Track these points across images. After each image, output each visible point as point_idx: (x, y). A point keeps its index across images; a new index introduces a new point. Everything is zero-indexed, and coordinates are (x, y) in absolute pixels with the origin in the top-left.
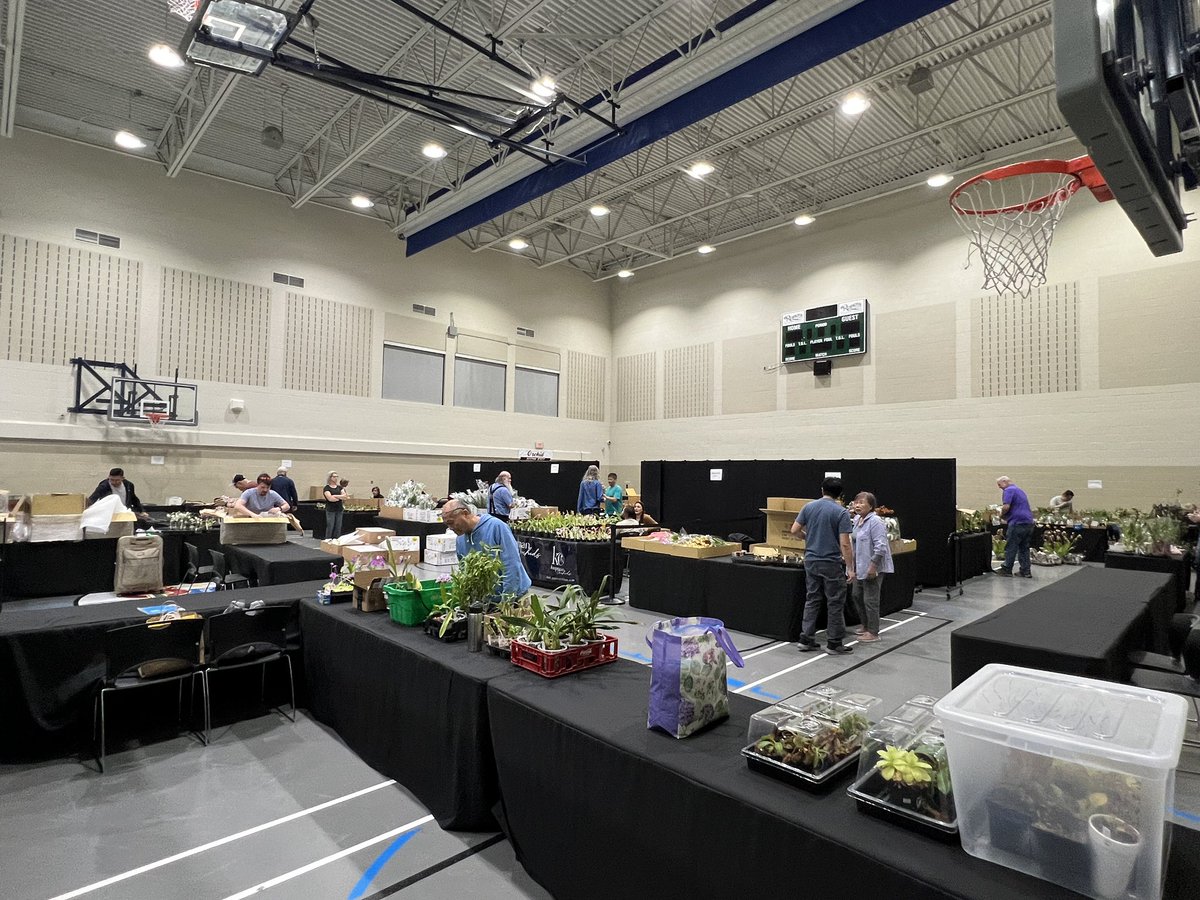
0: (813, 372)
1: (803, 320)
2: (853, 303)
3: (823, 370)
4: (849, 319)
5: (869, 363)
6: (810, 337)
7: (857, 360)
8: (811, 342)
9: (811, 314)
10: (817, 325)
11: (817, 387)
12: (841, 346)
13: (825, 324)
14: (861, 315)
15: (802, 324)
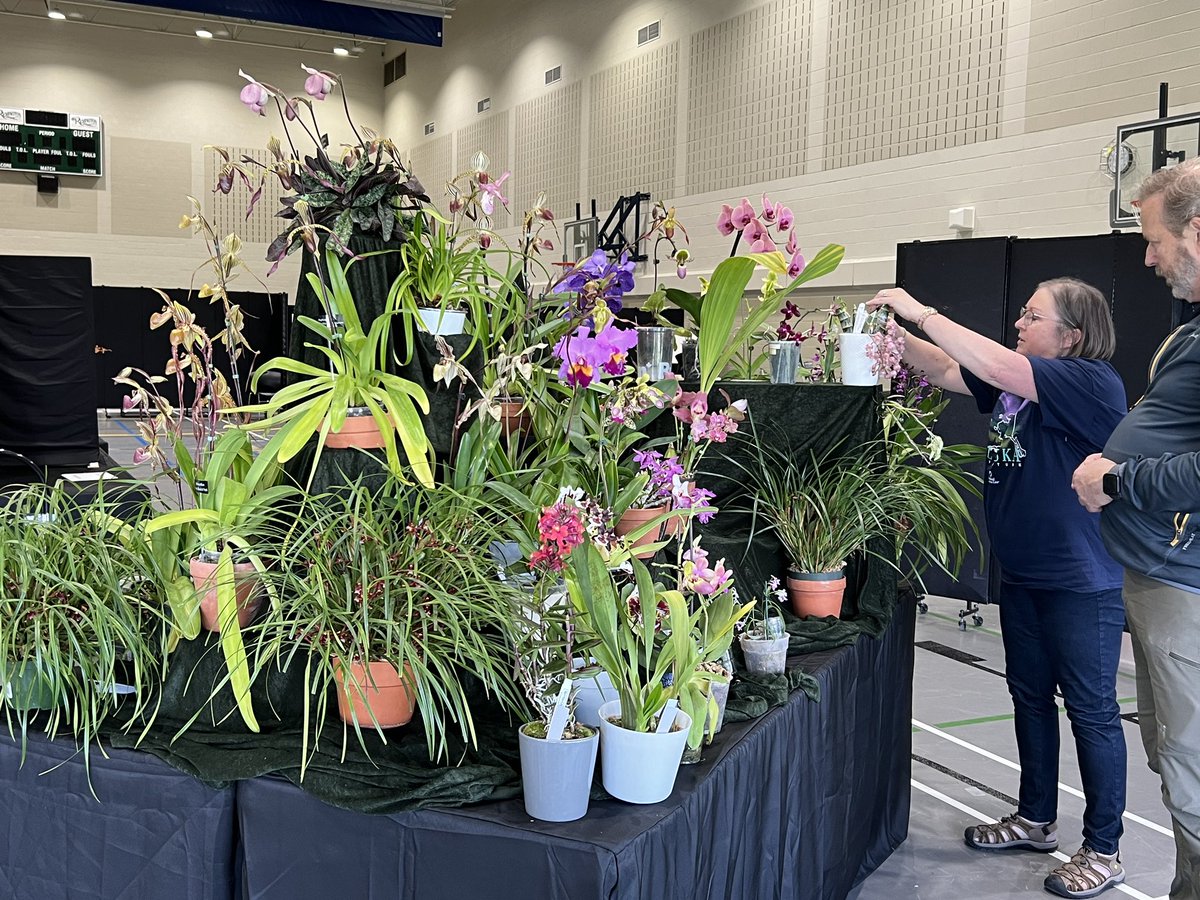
0: (35, 187)
1: (22, 121)
2: (87, 118)
3: (48, 187)
4: (83, 135)
5: (104, 189)
6: (32, 143)
7: (90, 183)
8: (34, 150)
9: (31, 116)
10: (40, 132)
11: (38, 204)
12: (73, 164)
13: (52, 134)
14: (96, 134)
15: (20, 126)
